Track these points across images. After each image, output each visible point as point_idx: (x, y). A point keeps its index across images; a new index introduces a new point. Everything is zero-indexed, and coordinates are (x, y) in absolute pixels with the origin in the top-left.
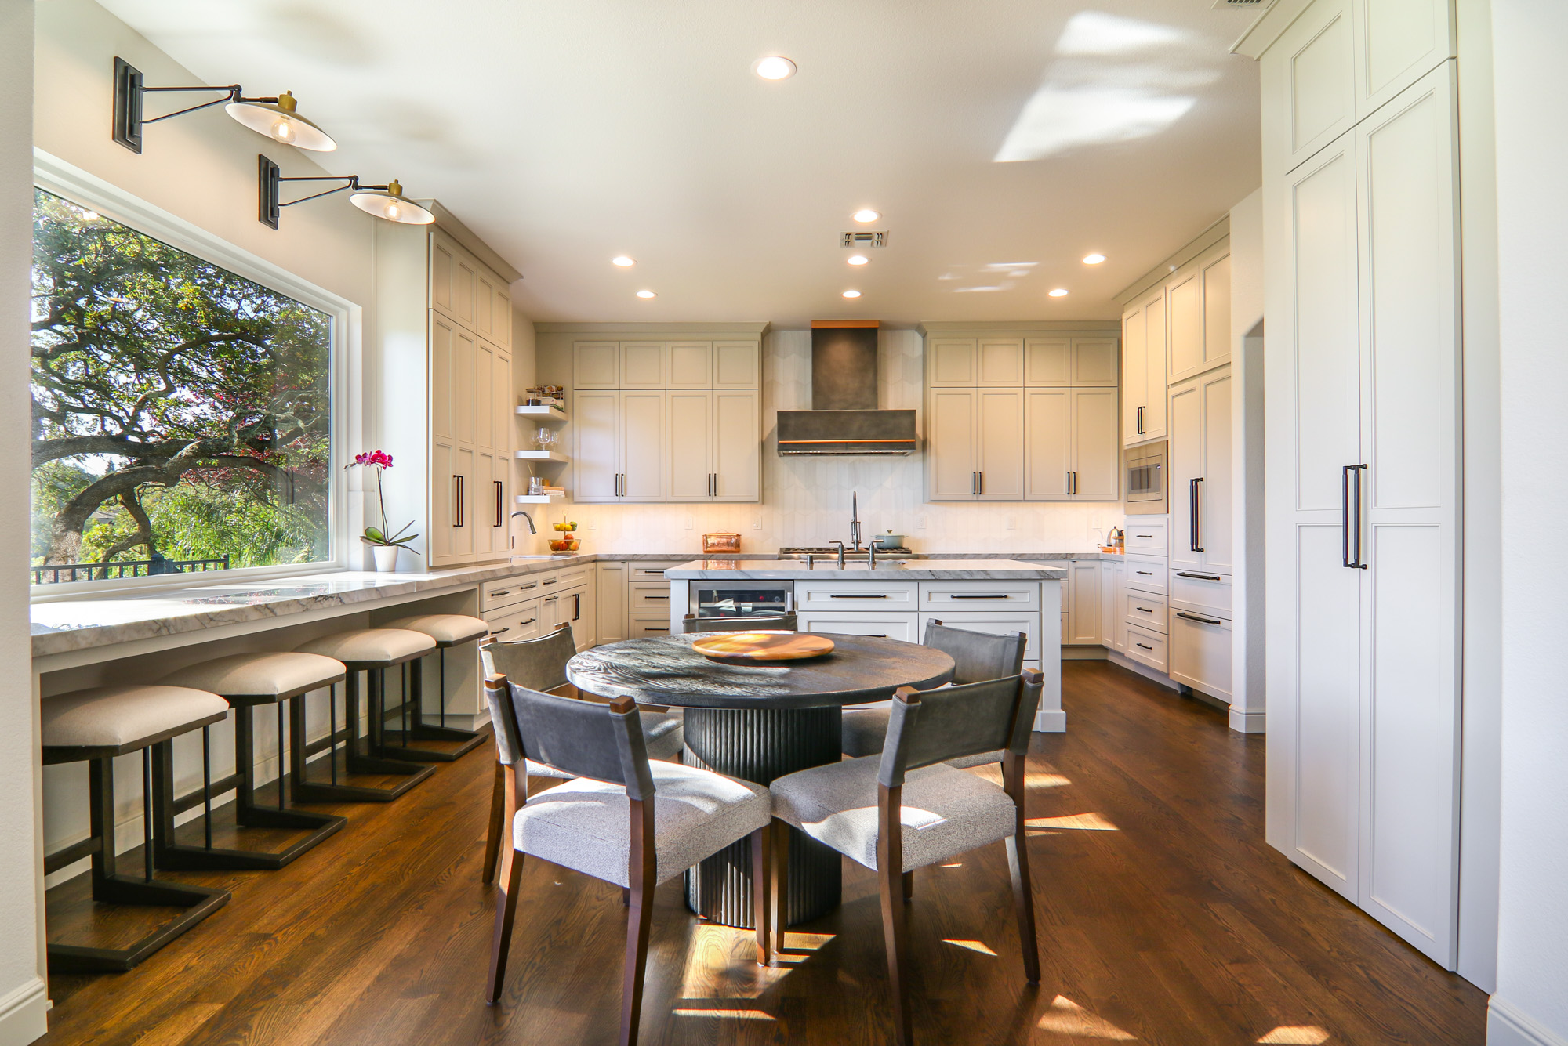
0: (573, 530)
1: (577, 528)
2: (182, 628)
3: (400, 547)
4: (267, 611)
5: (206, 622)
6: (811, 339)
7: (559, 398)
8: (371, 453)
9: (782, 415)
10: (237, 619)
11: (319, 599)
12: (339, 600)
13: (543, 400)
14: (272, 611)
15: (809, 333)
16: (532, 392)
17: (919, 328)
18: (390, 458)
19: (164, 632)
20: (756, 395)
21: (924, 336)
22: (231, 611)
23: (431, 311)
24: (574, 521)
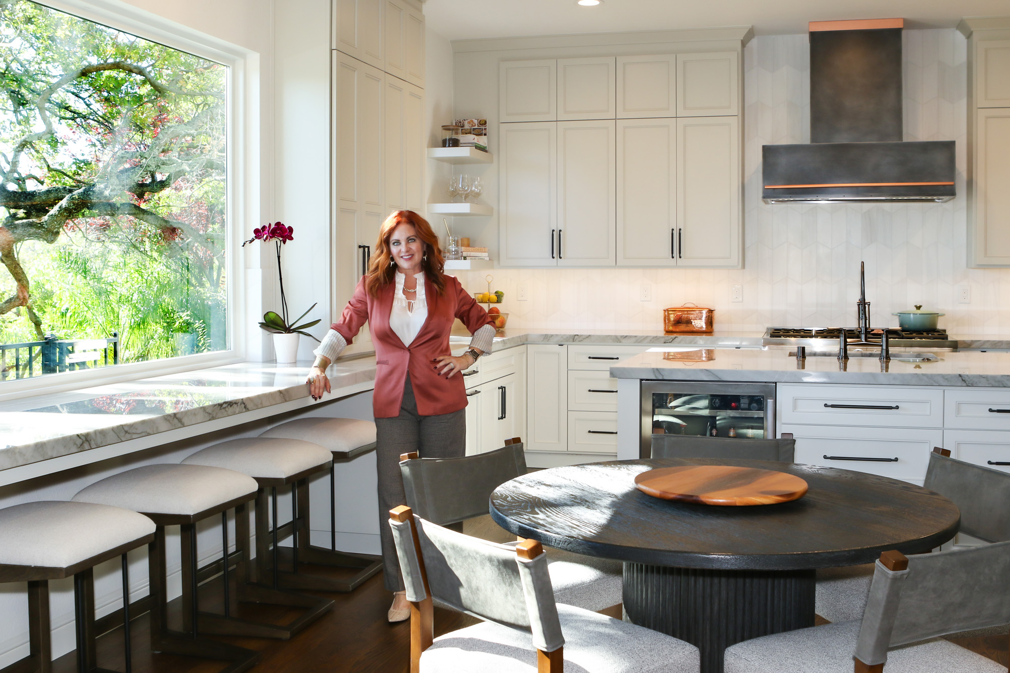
0: (499, 301)
1: (504, 299)
2: (101, 443)
3: (301, 335)
4: (176, 421)
5: (122, 434)
6: (809, 45)
7: (481, 135)
8: (270, 225)
9: (768, 151)
10: (149, 431)
11: (224, 406)
12: (243, 406)
13: (463, 138)
14: (180, 420)
15: (806, 39)
16: (449, 129)
17: (962, 26)
18: (291, 229)
19: (86, 446)
20: (735, 123)
21: (969, 36)
22: (143, 422)
23: (334, 52)
24: (500, 290)
